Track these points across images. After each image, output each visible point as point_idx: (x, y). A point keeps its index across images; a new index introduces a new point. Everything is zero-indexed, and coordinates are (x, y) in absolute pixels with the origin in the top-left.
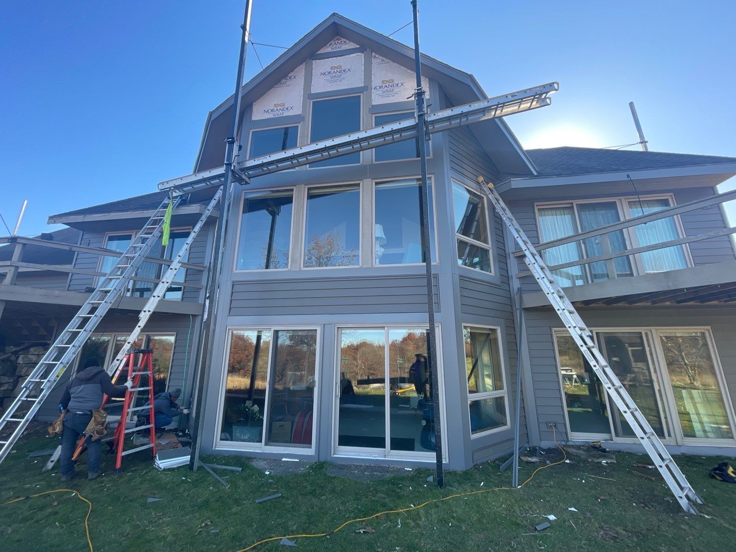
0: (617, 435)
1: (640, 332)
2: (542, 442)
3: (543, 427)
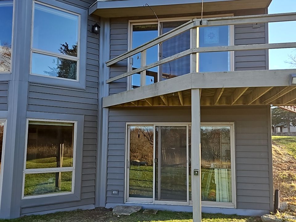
0: (156, 198)
1: (186, 126)
2: (107, 204)
3: (109, 194)
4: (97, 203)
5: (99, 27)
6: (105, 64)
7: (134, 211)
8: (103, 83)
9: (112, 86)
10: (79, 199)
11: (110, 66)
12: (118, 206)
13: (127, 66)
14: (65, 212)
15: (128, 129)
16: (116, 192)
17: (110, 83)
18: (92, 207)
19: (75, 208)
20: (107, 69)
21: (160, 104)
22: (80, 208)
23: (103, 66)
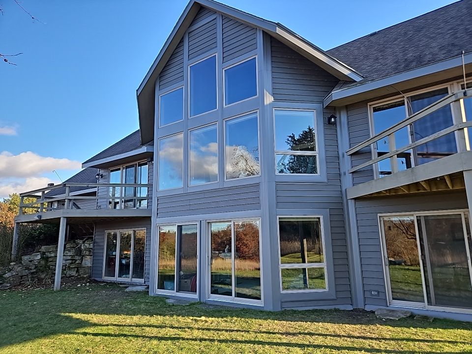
1: (460, 214)
2: (366, 306)
3: (367, 295)
4: (354, 304)
5: (335, 118)
6: (345, 154)
7: (402, 316)
8: (345, 174)
9: (355, 175)
10: (335, 298)
11: (351, 155)
12: (381, 309)
13: (370, 152)
14: (323, 310)
15: (380, 221)
16: (376, 293)
17: (353, 173)
18: (350, 308)
19: (332, 307)
20: (347, 159)
21: (419, 190)
22: (337, 307)
23: (343, 156)
